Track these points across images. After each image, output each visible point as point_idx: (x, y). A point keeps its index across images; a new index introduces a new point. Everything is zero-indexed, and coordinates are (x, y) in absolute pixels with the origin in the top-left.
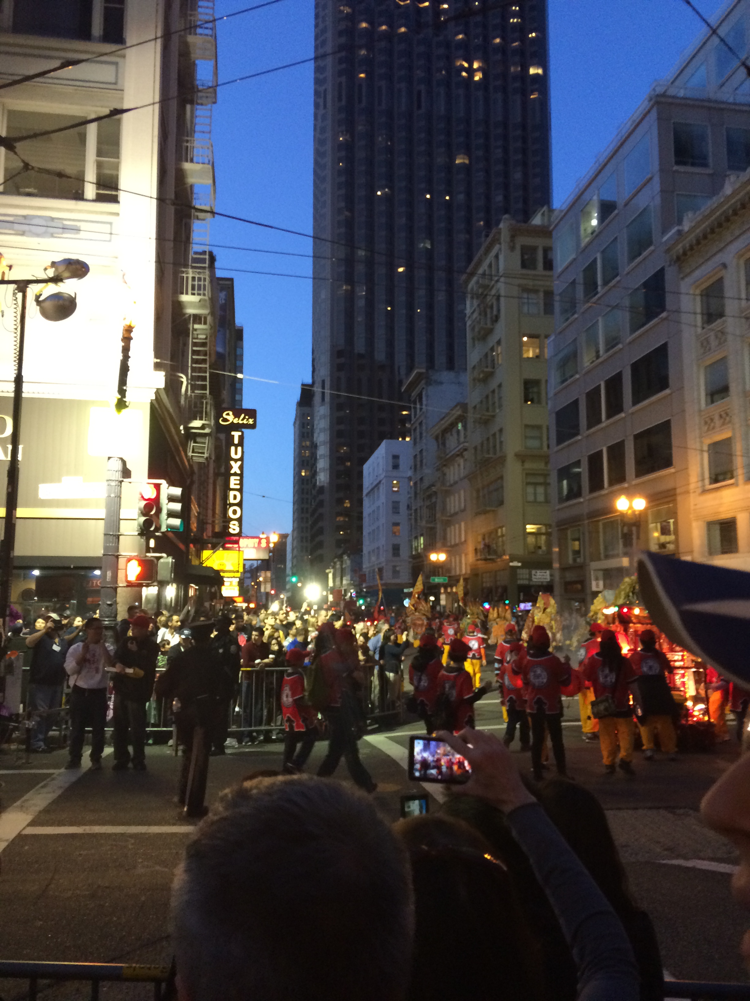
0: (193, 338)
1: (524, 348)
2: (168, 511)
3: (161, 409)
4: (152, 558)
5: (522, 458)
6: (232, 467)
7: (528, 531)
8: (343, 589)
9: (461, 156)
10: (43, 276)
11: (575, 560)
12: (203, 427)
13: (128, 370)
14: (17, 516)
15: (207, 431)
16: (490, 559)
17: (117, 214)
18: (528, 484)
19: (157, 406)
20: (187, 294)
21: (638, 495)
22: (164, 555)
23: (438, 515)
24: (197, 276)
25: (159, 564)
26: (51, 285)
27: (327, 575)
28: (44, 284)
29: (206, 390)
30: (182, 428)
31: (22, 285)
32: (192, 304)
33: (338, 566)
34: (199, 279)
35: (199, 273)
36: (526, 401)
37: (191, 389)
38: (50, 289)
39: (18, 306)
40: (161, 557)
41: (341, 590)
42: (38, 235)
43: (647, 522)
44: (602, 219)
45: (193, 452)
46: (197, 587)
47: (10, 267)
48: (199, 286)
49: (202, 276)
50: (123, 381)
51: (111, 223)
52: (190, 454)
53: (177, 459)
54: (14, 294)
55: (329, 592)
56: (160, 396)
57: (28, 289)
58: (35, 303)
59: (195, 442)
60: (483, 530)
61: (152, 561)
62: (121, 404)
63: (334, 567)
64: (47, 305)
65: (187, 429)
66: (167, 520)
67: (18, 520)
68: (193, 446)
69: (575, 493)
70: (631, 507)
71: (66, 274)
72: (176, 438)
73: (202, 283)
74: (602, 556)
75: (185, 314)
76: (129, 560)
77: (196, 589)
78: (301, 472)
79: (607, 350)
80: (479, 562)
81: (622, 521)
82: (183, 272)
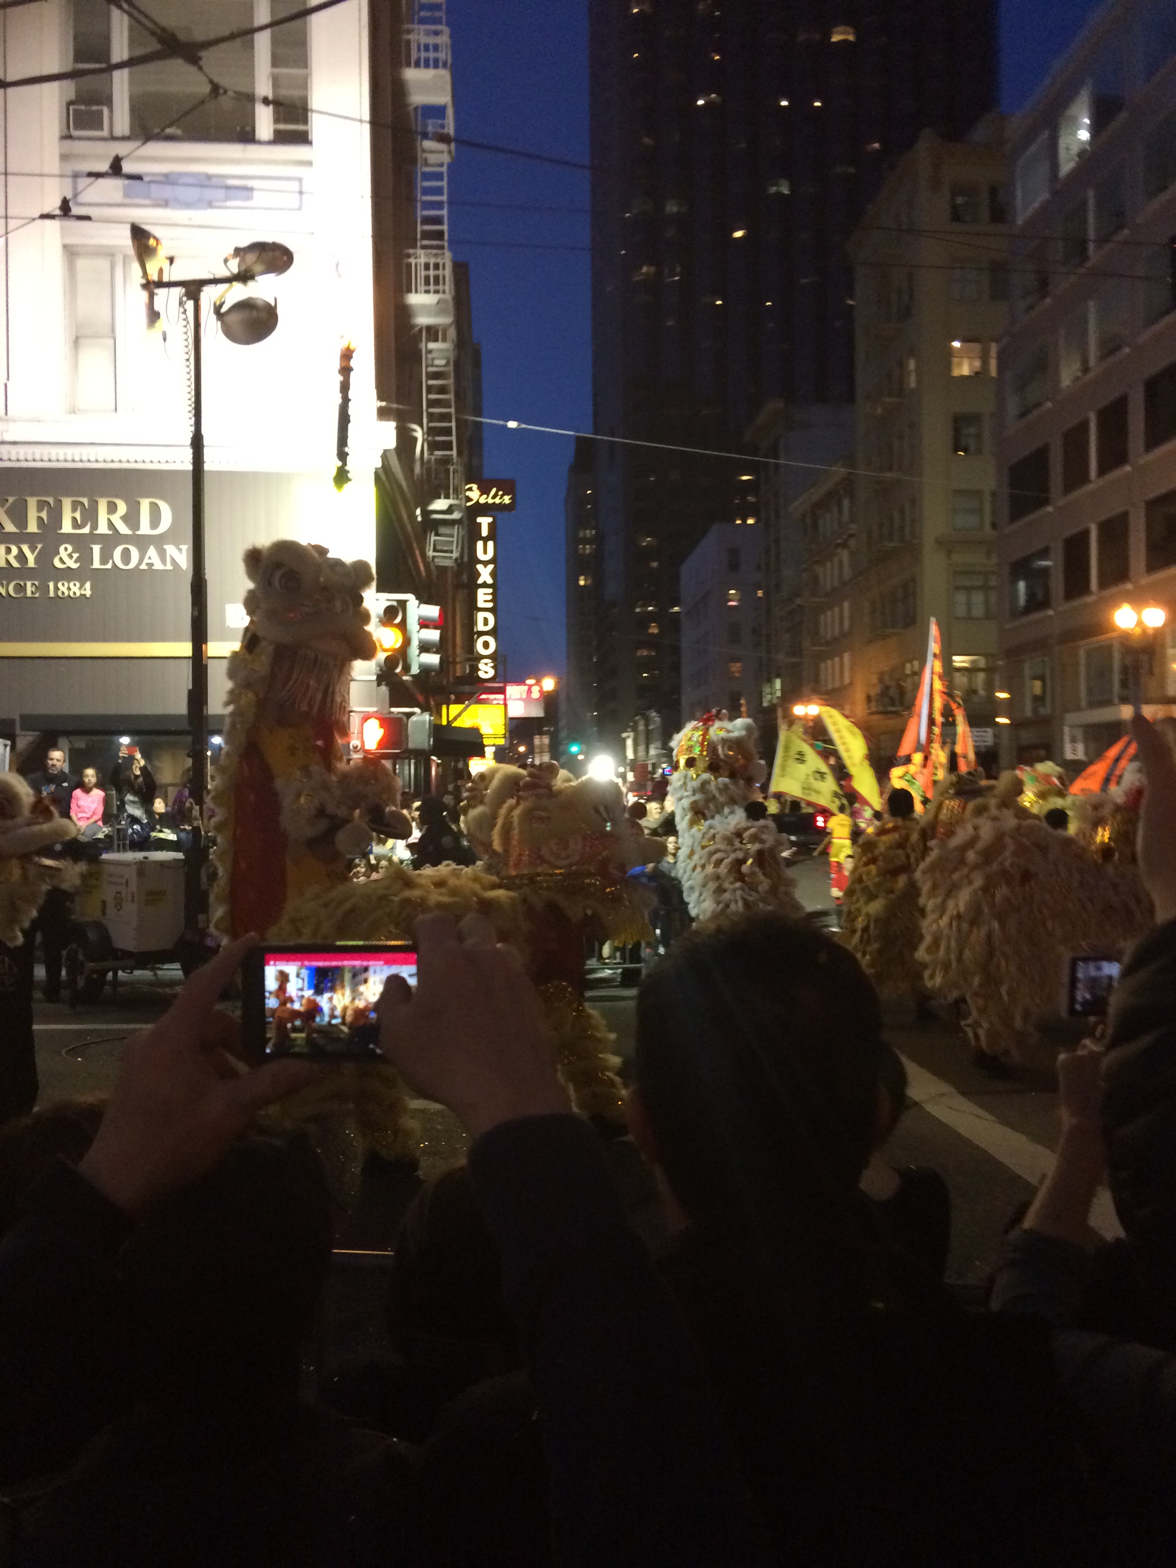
0: (427, 367)
1: (955, 360)
2: (420, 642)
3: (391, 485)
4: (400, 716)
5: (947, 545)
6: (479, 575)
7: (957, 665)
8: (650, 762)
9: (841, 28)
10: (224, 273)
11: (1035, 711)
12: (450, 510)
13: (349, 422)
14: (209, 655)
15: (456, 516)
16: (892, 712)
17: (309, 163)
18: (957, 588)
19: (384, 478)
20: (416, 292)
21: (1152, 601)
22: (417, 710)
23: (806, 643)
24: (432, 261)
25: (409, 725)
26: (237, 285)
27: (624, 741)
28: (225, 286)
29: (451, 449)
30: (418, 512)
31: (193, 288)
32: (425, 308)
33: (641, 727)
34: (436, 267)
35: (436, 255)
36: (956, 450)
37: (429, 449)
38: (237, 293)
39: (188, 323)
40: (413, 714)
41: (647, 765)
42: (188, 205)
43: (1163, 646)
44: (1096, 129)
45: (435, 550)
46: (439, 761)
47: (171, 260)
48: (437, 278)
49: (439, 260)
50: (343, 440)
51: (300, 180)
52: (431, 553)
53: (410, 562)
54: (181, 303)
55: (628, 768)
56: (388, 461)
57: (202, 294)
58: (214, 317)
59: (437, 534)
60: (884, 667)
61: (400, 720)
62: (342, 477)
63: (635, 729)
64: (233, 318)
65: (426, 513)
66: (419, 655)
67: (209, 661)
68: (435, 541)
69: (1036, 603)
70: (1140, 623)
71: (258, 268)
72: (409, 528)
73: (440, 272)
74: (1084, 704)
75: (413, 326)
76: (366, 718)
77: (438, 764)
78: (578, 580)
79: (1103, 358)
80: (875, 717)
81: (1123, 645)
82: (409, 256)
